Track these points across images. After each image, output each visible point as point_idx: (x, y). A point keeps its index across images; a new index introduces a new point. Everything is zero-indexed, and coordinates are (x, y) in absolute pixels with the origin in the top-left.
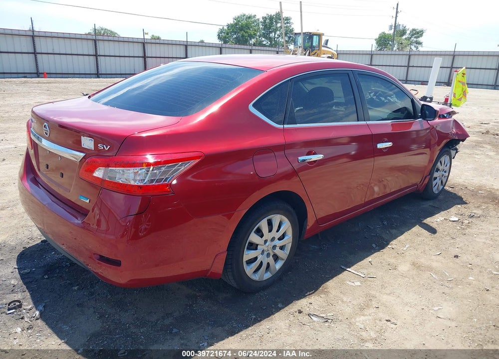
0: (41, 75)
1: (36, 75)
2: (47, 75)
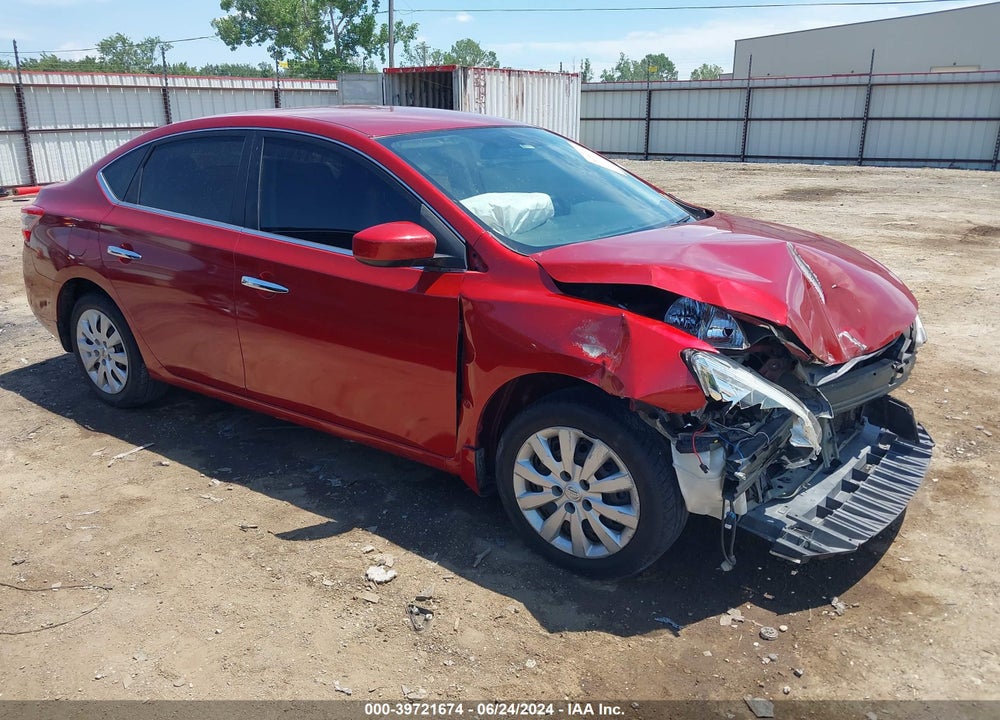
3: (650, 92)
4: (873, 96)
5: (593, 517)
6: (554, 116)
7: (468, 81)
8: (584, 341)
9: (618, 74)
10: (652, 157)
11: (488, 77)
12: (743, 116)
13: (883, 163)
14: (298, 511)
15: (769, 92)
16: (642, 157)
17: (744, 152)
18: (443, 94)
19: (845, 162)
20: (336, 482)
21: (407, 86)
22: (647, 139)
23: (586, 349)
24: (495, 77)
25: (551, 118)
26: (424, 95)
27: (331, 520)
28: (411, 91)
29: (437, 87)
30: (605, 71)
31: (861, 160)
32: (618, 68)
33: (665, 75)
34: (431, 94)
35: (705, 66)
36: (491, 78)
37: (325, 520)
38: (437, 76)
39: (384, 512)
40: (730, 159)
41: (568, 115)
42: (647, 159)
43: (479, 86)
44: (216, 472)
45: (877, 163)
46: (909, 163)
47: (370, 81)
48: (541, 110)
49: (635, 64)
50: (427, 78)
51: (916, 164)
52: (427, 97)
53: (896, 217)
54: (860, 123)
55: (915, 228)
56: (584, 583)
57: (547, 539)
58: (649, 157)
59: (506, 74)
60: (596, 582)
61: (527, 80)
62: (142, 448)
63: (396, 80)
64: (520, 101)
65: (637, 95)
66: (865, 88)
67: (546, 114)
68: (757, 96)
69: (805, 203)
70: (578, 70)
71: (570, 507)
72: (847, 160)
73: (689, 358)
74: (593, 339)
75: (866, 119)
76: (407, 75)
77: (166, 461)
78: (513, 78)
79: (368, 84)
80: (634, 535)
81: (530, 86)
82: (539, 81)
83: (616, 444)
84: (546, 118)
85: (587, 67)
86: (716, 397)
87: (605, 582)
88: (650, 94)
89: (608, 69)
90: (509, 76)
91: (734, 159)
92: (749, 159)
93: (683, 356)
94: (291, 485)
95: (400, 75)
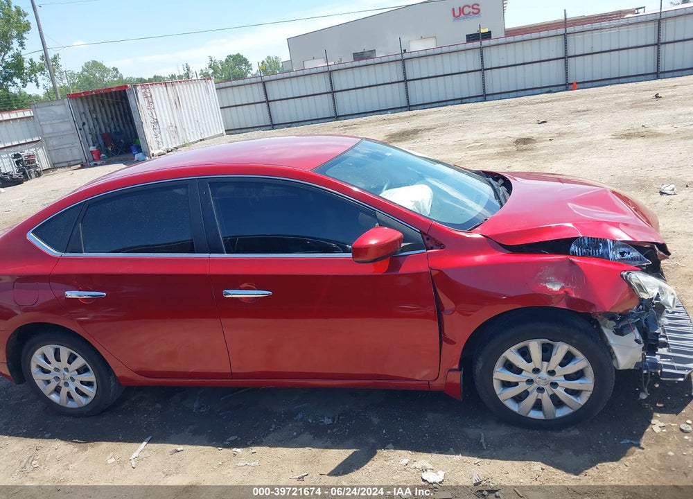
0: (571, 87)
1: (564, 87)
2: (578, 86)
3: (264, 83)
4: (406, 65)
5: (560, 392)
6: (202, 109)
7: (139, 95)
8: (546, 282)
9: (211, 71)
10: (277, 126)
11: (152, 90)
12: (329, 90)
13: (422, 107)
14: (323, 452)
15: (342, 73)
16: (270, 127)
17: (336, 114)
18: (116, 106)
19: (400, 110)
20: (327, 421)
21: (89, 105)
22: (270, 115)
23: (549, 286)
24: (156, 89)
25: (201, 110)
26: (103, 109)
27: (355, 450)
28: (92, 108)
29: (111, 102)
30: (202, 70)
31: (409, 107)
32: (210, 67)
33: (243, 67)
34: (107, 107)
35: (269, 57)
36: (154, 90)
37: (351, 452)
38: (114, 94)
39: (384, 432)
40: (328, 120)
41: (211, 107)
42: (273, 129)
43: (147, 97)
44: (228, 443)
45: (418, 107)
46: (437, 104)
47: (59, 105)
48: (193, 107)
49: (221, 63)
50: (102, 97)
51: (441, 104)
52: (106, 111)
53: (467, 141)
54: (402, 84)
55: (484, 146)
56: (557, 434)
57: (524, 414)
58: (275, 127)
59: (163, 85)
60: (563, 431)
61: (179, 88)
62: (145, 443)
63: (79, 102)
64: (177, 103)
65: (255, 86)
66: (401, 62)
67: (197, 109)
68: (335, 76)
69: (407, 142)
70: (182, 73)
71: (541, 390)
72: (401, 109)
73: (626, 277)
74: (552, 278)
75: (406, 81)
76: (86, 97)
77: (180, 448)
78: (169, 88)
79: (58, 107)
80: (591, 395)
81: (182, 91)
82: (186, 87)
83: (574, 341)
84: (198, 112)
85: (188, 70)
86: (645, 296)
87: (569, 429)
88: (264, 85)
89: (203, 69)
90: (166, 86)
91: (331, 120)
92: (340, 118)
93: (622, 276)
94: (295, 434)
95: (81, 98)
